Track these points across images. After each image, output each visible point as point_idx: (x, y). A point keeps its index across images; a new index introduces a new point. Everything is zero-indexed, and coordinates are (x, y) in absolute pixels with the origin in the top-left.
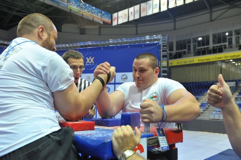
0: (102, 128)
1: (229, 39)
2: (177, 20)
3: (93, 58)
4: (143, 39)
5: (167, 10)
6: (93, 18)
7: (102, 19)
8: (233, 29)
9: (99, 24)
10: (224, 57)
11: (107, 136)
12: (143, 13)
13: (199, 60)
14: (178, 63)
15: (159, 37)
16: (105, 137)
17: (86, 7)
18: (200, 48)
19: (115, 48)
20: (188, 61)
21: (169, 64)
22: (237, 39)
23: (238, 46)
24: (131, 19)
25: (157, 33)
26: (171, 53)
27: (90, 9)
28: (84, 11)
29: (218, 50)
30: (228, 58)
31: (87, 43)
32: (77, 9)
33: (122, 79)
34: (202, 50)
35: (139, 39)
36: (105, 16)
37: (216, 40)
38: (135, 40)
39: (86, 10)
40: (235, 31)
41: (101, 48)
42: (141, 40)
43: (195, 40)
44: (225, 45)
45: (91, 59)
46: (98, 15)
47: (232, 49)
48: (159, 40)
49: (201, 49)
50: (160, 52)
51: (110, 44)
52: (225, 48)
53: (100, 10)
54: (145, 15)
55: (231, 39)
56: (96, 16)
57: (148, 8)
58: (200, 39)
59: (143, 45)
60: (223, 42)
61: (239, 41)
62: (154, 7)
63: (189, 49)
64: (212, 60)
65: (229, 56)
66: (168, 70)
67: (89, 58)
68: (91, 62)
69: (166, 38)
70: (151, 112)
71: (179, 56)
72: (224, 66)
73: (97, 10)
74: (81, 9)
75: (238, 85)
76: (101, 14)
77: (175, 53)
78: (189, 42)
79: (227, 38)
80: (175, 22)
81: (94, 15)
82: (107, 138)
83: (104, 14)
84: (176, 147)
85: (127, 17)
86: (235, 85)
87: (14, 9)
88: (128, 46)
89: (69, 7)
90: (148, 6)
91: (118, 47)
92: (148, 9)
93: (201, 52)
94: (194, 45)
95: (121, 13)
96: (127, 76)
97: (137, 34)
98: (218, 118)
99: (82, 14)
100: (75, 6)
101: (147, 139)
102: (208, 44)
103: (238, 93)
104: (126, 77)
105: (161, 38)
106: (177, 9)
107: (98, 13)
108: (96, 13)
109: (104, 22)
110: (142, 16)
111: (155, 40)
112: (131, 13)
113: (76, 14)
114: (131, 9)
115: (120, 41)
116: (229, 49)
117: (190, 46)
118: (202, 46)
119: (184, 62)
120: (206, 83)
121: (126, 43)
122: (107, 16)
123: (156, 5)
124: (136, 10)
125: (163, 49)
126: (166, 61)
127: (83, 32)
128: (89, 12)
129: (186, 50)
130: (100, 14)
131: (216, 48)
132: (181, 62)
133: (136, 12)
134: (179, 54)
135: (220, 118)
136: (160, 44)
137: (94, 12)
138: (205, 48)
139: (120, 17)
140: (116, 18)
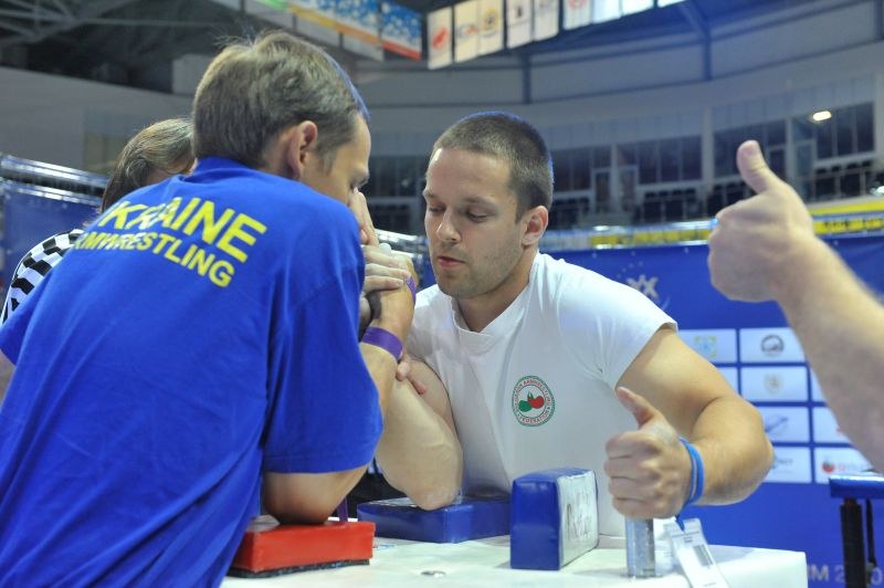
2: (716, 32)
3: (654, 280)
6: (341, 36)
7: (386, 38)
12: (577, 10)
18: (828, 163)
24: (519, 37)
28: (303, 5)
34: (843, 173)
36: (394, 23)
39: (314, 1)
41: (682, 248)
43: (807, 129)
45: (646, 283)
46: (365, 19)
49: (836, 169)
54: (585, 22)
56: (355, 25)
58: (822, 116)
76: (380, 16)
78: (778, 136)
80: (706, 42)
81: (348, 22)
83: (392, 13)
85: (500, 27)
93: (838, 183)
95: (468, 11)
96: (781, 341)
97: (528, 101)
99: (295, 19)
102: (867, 142)
104: (776, 342)
107: (364, 10)
108: (356, 13)
109: (390, 53)
110: (570, 24)
112: (520, 13)
117: (779, 156)
118: (840, 155)
122: (404, 25)
130: (372, 18)
133: (542, 6)
137: (345, 7)
138: (852, 166)
139: (464, 30)
140: (443, 33)
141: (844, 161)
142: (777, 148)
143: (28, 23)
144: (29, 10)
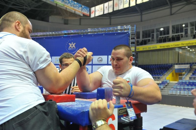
0: (81, 100)
1: (185, 30)
2: (143, 13)
4: (116, 29)
5: (135, 5)
6: (75, 11)
7: (82, 12)
8: (189, 22)
9: (80, 16)
10: (181, 44)
11: (86, 106)
12: (116, 7)
13: (161, 47)
14: (144, 48)
15: (129, 27)
16: (83, 108)
17: (69, 2)
18: (161, 36)
19: (93, 36)
20: (152, 47)
21: (137, 49)
22: (192, 30)
23: (192, 35)
24: (106, 12)
25: (127, 24)
26: (138, 41)
27: (72, 4)
28: (67, 5)
29: (176, 39)
30: (184, 45)
31: (70, 31)
32: (62, 3)
33: (98, 61)
34: (164, 38)
35: (112, 28)
36: (84, 9)
37: (175, 30)
38: (109, 29)
39: (69, 5)
40: (190, 23)
42: (114, 29)
43: (158, 30)
44: (182, 35)
45: (73, 44)
46: (79, 8)
47: (187, 38)
48: (129, 29)
49: (163, 37)
50: (129, 39)
51: (89, 32)
52: (182, 37)
53: (81, 5)
54: (117, 9)
55: (187, 29)
56: (77, 9)
57: (120, 3)
58: (162, 29)
59: (116, 33)
60: (181, 32)
61: (193, 31)
62: (124, 3)
63: (153, 38)
64: (171, 47)
65: (185, 44)
66: (135, 54)
67: (71, 44)
68: (73, 47)
69: (134, 28)
70: (121, 88)
71: (144, 43)
72: (181, 51)
73: (78, 4)
74: (65, 4)
75: (192, 67)
76: (82, 8)
77: (141, 41)
78: (153, 31)
79: (184, 29)
80: (141, 15)
81: (75, 9)
82: (85, 108)
84: (141, 116)
85: (103, 10)
86: (189, 67)
87: (10, 3)
88: (103, 34)
89: (55, 1)
90: (120, 2)
91: (95, 35)
92: (120, 5)
93: (163, 40)
94: (157, 34)
95: (97, 7)
96: (102, 59)
97: (110, 24)
98: (175, 94)
99: (66, 8)
100: (60, 1)
101: (118, 109)
102: (168, 33)
103: (191, 74)
105: (130, 27)
106: (143, 4)
107: (78, 7)
108: (77, 7)
109: (83, 15)
110: (115, 10)
111: (125, 29)
112: (106, 8)
113: (61, 7)
114: (106, 4)
115: (97, 30)
116: (185, 38)
117: (153, 35)
118: (164, 35)
119: (148, 48)
120: (166, 65)
121: (102, 31)
122: (86, 10)
123: (127, 1)
124: (110, 5)
125: (132, 37)
126: (134, 47)
127: (66, 22)
128: (71, 6)
129: (150, 38)
130: (80, 8)
131: (174, 37)
132: (146, 48)
133: (110, 6)
134: (144, 42)
135: (177, 93)
136: (129, 33)
137: (75, 6)
138: (165, 37)
139: (97, 11)
140: (93, 11)
141: (164, 36)
142: (152, 34)
143: (23, 9)
144: (23, 7)
